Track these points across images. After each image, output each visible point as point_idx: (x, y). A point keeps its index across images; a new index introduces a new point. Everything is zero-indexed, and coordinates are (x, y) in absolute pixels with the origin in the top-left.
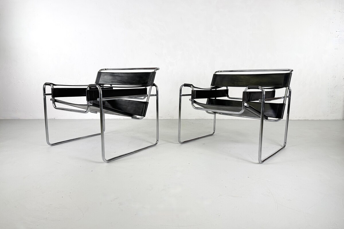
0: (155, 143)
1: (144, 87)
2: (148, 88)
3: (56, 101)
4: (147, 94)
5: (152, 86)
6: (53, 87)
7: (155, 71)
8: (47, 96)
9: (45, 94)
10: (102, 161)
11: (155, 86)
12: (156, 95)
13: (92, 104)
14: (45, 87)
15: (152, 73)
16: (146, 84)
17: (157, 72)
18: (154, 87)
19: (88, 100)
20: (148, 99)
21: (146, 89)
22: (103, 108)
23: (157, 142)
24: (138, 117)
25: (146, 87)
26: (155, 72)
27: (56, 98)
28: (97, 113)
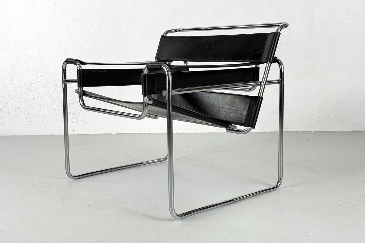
0: (274, 184)
1: (254, 66)
2: (262, 67)
3: (85, 94)
4: (260, 79)
5: (271, 63)
6: (80, 67)
7: (278, 30)
8: (68, 85)
9: (66, 81)
10: (169, 216)
11: (277, 63)
12: (278, 82)
13: (151, 102)
14: (65, 68)
15: (272, 35)
16: (257, 59)
17: (283, 32)
18: (275, 65)
19: (145, 93)
20: (262, 91)
21: (258, 69)
22: (173, 111)
23: (278, 182)
24: (239, 127)
25: (258, 66)
26: (278, 32)
27: (85, 89)
28: (157, 119)
